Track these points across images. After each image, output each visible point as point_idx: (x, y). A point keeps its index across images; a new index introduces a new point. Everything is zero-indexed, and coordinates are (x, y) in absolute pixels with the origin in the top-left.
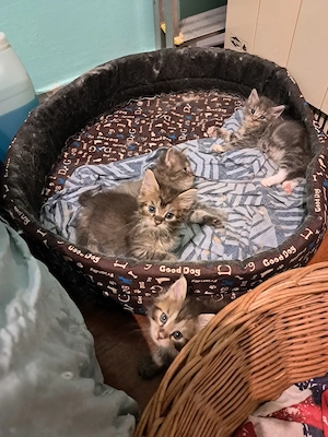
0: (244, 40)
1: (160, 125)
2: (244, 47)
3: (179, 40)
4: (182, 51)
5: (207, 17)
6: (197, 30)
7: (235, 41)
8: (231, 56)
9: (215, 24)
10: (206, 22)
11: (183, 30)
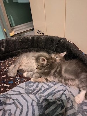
0: (42, 31)
1: (4, 76)
2: (43, 34)
3: (12, 34)
4: (14, 38)
5: (26, 25)
6: (21, 30)
7: (39, 32)
8: (37, 37)
9: (29, 27)
10: (25, 27)
11: (15, 30)
